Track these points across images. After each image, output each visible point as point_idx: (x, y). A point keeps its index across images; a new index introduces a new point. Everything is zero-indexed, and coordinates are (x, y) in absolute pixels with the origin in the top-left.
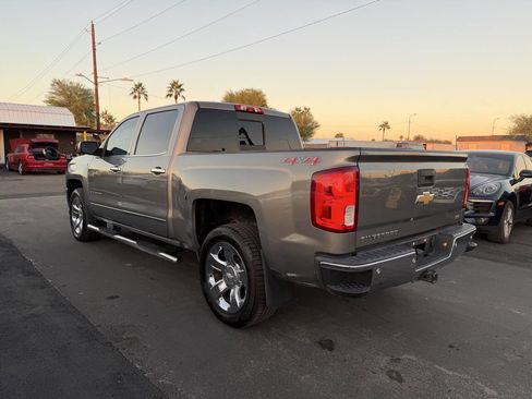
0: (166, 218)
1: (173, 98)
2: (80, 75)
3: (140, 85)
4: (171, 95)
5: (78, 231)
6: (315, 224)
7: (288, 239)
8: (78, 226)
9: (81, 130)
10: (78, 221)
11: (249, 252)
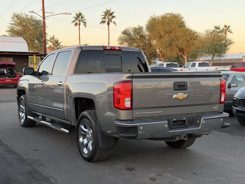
0: (63, 109)
1: (106, 24)
2: (32, 12)
3: (80, 14)
4: (103, 22)
5: (22, 121)
6: (115, 107)
7: (106, 114)
8: (23, 118)
9: (32, 54)
10: (23, 115)
11: (94, 122)
